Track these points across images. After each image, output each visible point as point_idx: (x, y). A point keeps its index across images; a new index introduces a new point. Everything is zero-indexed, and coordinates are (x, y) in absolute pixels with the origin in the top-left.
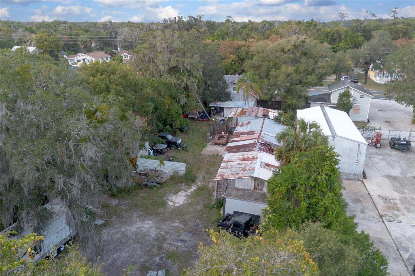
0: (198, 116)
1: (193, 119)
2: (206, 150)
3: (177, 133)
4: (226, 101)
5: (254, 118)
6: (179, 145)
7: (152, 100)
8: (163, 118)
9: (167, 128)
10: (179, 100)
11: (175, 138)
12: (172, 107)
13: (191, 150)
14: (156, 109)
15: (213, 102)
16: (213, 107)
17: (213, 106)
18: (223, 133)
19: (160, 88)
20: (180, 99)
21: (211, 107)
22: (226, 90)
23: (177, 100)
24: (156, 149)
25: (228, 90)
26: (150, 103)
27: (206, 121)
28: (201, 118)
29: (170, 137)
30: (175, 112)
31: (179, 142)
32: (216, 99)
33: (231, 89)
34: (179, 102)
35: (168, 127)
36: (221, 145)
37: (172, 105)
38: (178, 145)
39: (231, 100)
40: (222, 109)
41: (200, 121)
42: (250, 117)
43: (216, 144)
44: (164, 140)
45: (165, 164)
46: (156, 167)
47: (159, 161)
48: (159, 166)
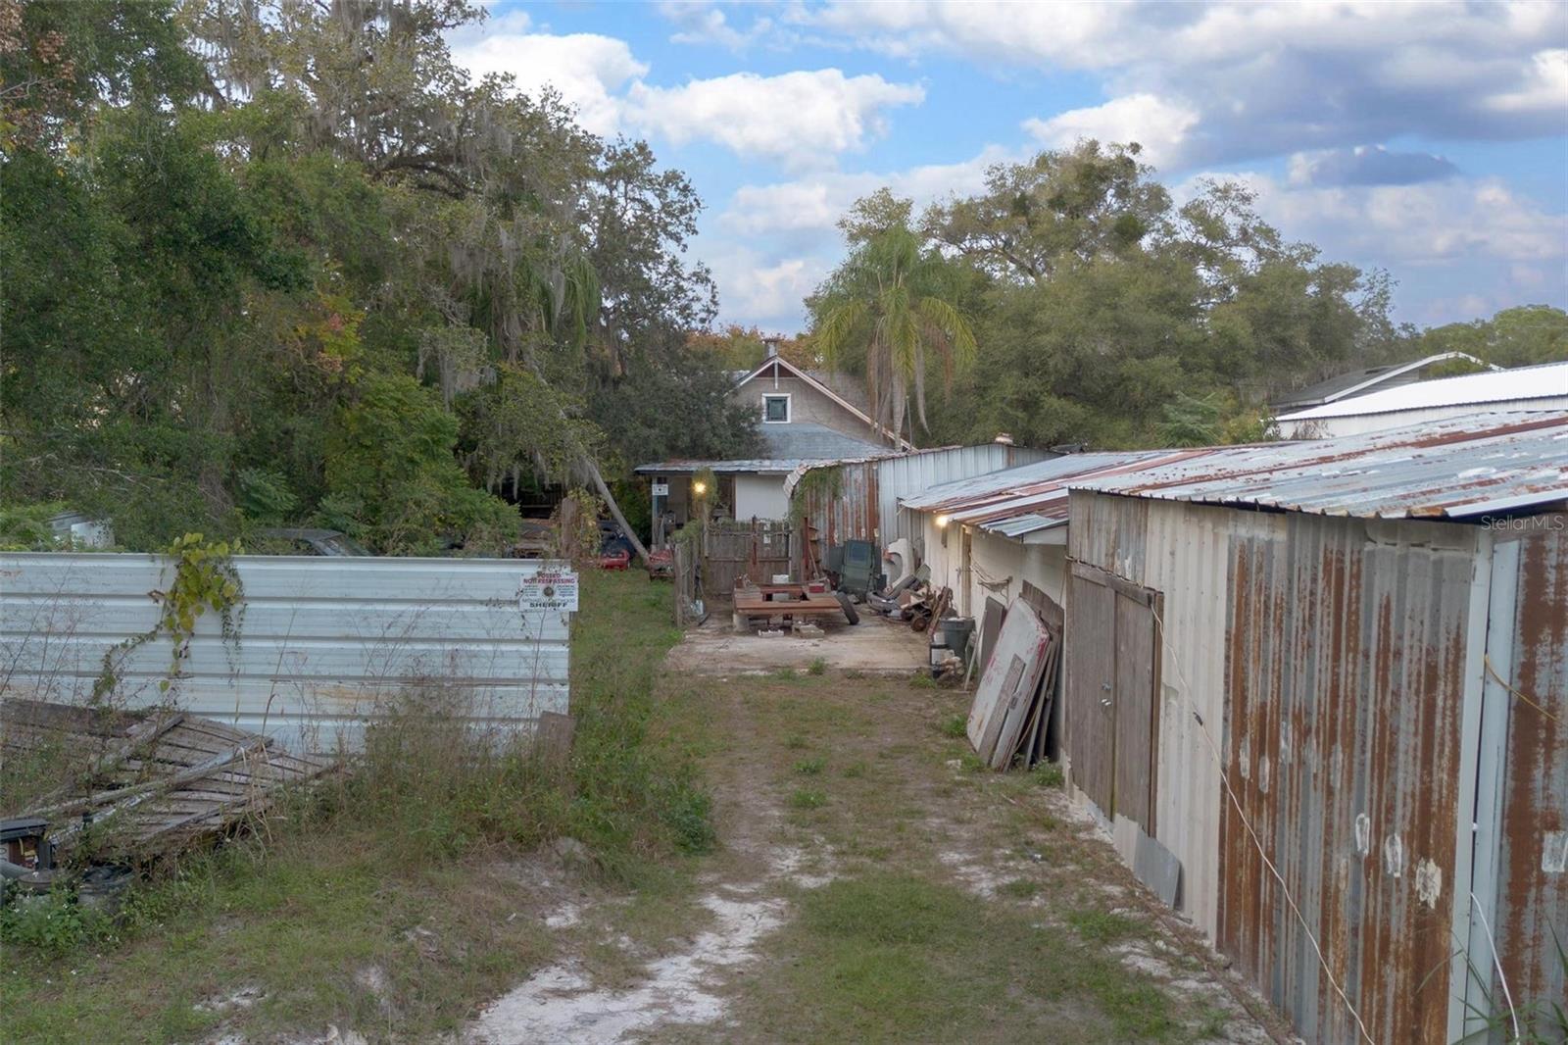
5: (1000, 462)
17: (660, 468)
18: (781, 578)
27: (621, 567)
42: (970, 454)
45: (252, 605)
46: (107, 661)
47: (159, 565)
48: (150, 644)
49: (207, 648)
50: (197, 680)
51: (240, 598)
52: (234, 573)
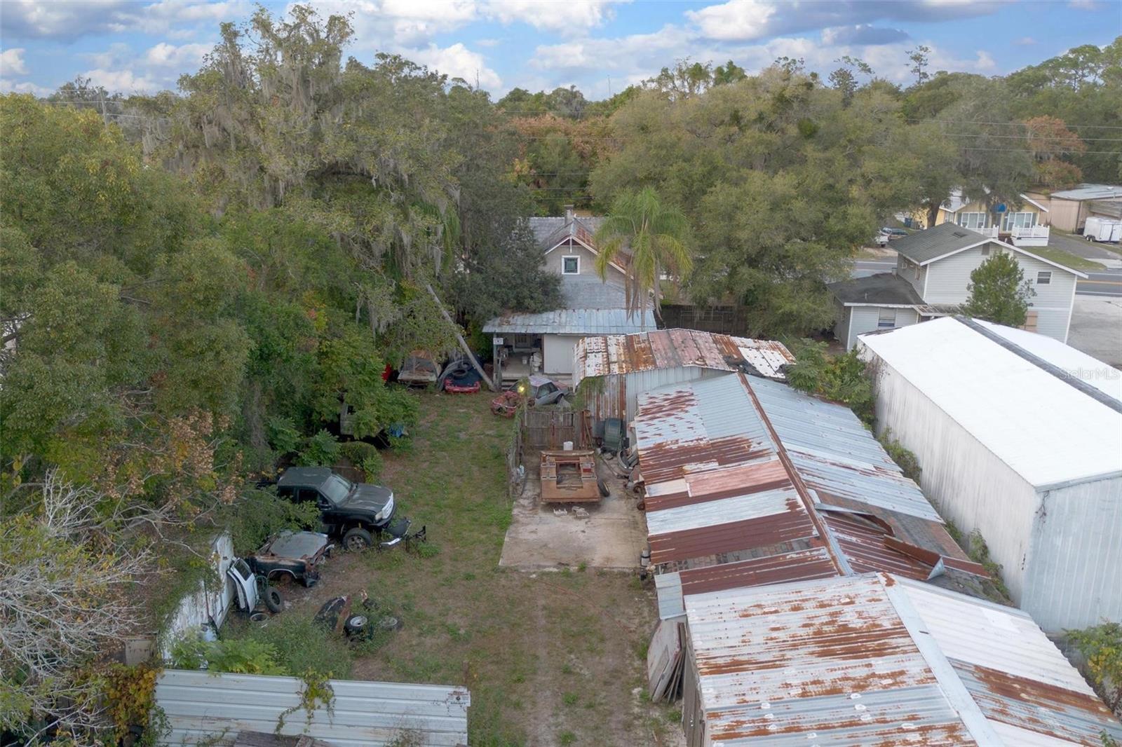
0: (439, 372)
1: (419, 386)
2: (517, 542)
3: (368, 462)
4: (546, 310)
5: (696, 374)
6: (387, 524)
7: (240, 308)
8: (298, 396)
9: (317, 444)
10: (365, 311)
11: (364, 494)
12: (335, 342)
13: (446, 549)
14: (264, 356)
15: (496, 315)
16: (499, 335)
17: (498, 330)
18: (568, 445)
19: (277, 256)
20: (372, 307)
21: (489, 337)
22: (541, 268)
23: (354, 311)
24: (274, 565)
25: (547, 269)
26: (233, 330)
27: (475, 392)
28: (453, 384)
29: (337, 489)
30: (353, 364)
31: (386, 511)
32: (504, 304)
33: (556, 265)
34: (365, 320)
35: (323, 436)
36: (581, 510)
37: (334, 335)
38: (378, 529)
39: (564, 307)
40: (536, 342)
41: (447, 392)
42: (679, 371)
43: (553, 505)
44: (308, 511)
45: (337, 698)
46: (281, 717)
47: (299, 681)
48: (298, 711)
49: (321, 713)
50: (317, 725)
51: (333, 695)
52: (330, 687)
